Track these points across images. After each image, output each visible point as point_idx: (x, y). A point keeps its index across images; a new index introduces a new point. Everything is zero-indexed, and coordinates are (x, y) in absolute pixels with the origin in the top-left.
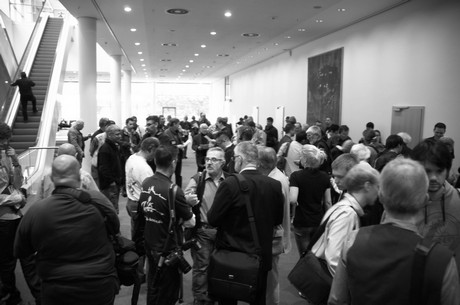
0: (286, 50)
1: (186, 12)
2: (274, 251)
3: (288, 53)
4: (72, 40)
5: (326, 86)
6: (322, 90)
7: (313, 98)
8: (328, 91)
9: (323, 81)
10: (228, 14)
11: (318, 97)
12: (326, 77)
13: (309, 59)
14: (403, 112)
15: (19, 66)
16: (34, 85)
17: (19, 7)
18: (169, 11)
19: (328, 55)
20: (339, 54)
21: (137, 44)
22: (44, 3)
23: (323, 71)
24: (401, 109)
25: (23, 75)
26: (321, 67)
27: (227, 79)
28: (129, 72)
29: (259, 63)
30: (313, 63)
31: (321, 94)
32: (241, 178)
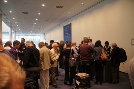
0: (58, 25)
3: (59, 26)
5: (68, 33)
6: (67, 35)
7: (65, 37)
8: (68, 35)
9: (67, 32)
10: (39, 14)
11: (66, 37)
18: (23, 13)
19: (68, 25)
20: (70, 25)
21: (16, 23)
23: (67, 30)
24: (85, 38)
26: (67, 29)
27: (44, 34)
28: (16, 32)
29: (52, 29)
30: (65, 27)
31: (67, 36)
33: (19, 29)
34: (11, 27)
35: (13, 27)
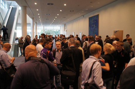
0: (82, 16)
1: (53, 4)
2: (80, 71)
4: (19, 14)
5: (94, 25)
6: (93, 27)
7: (90, 29)
8: (95, 27)
10: (65, 5)
11: (92, 29)
12: (94, 23)
13: (89, 18)
14: (117, 32)
15: (4, 21)
16: (7, 29)
17: (3, 4)
18: (48, 4)
20: (98, 16)
21: (39, 14)
22: (11, 3)
24: (116, 31)
25: (4, 26)
26: (93, 20)
27: (65, 25)
28: (36, 23)
29: (74, 20)
30: (90, 19)
32: (70, 49)
33: (40, 20)
34: (33, 18)
35: (35, 19)
